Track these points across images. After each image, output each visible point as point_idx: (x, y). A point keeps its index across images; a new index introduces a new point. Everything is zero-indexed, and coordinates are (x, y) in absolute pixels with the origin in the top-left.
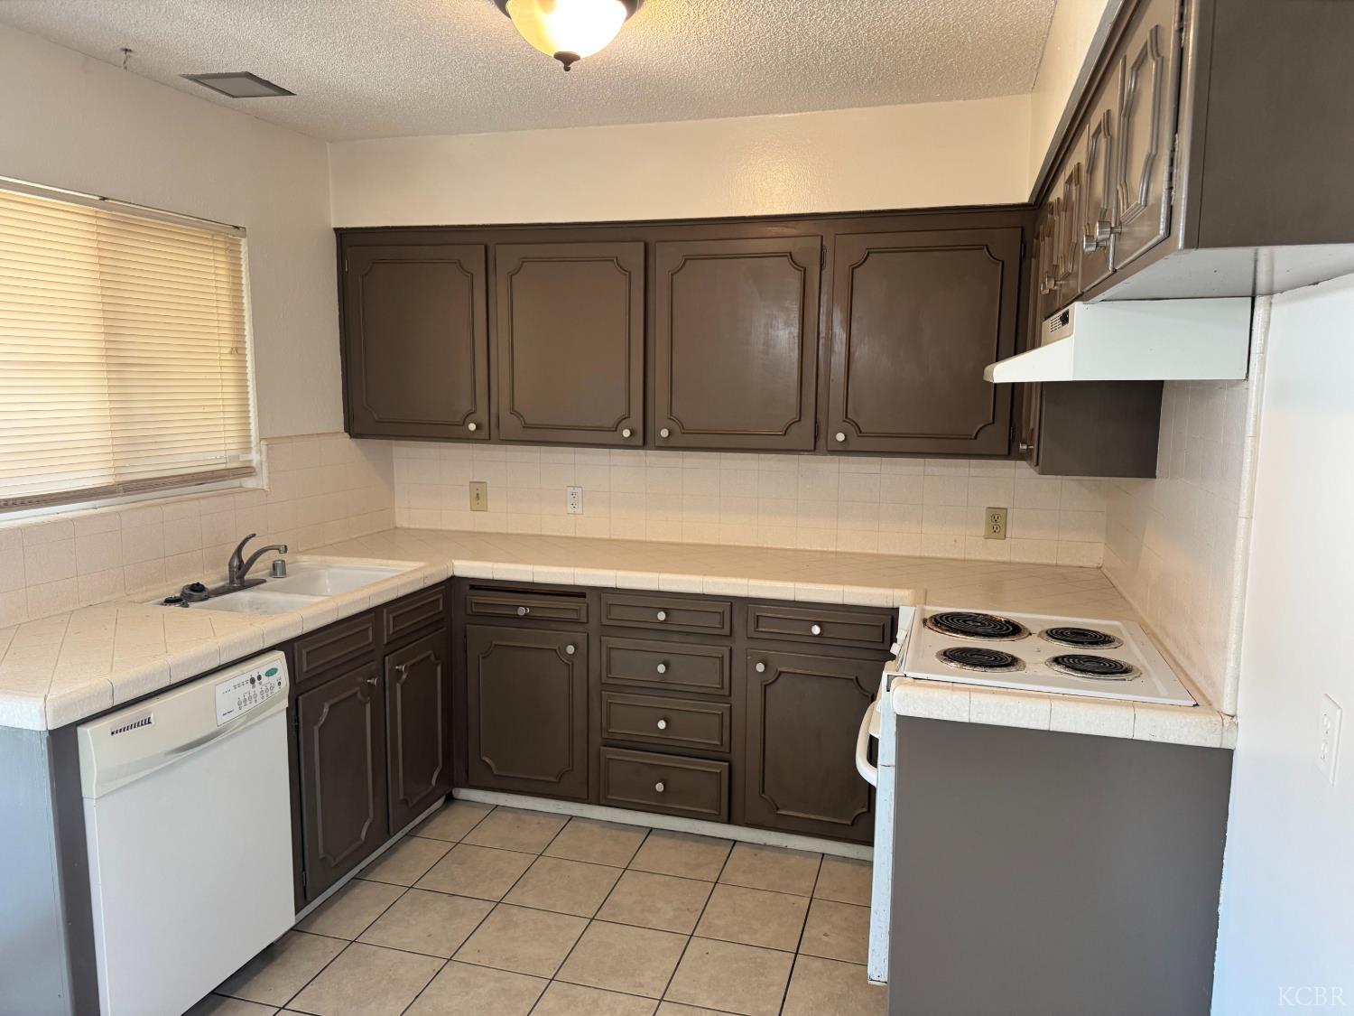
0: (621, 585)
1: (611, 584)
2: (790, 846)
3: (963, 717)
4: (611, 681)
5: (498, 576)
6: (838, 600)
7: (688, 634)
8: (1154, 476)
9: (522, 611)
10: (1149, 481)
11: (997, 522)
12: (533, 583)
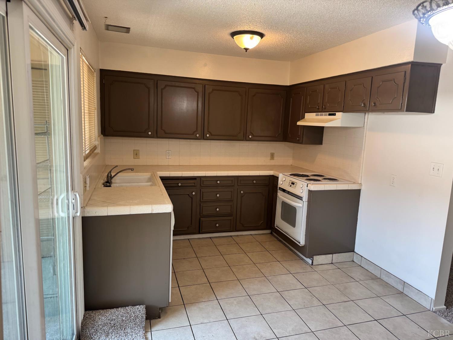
0: (207, 175)
1: (204, 175)
2: (243, 234)
3: (323, 189)
4: (203, 201)
5: (171, 175)
6: (258, 174)
7: (223, 186)
8: (322, 144)
9: (180, 185)
10: (321, 146)
11: (272, 156)
12: (182, 177)
